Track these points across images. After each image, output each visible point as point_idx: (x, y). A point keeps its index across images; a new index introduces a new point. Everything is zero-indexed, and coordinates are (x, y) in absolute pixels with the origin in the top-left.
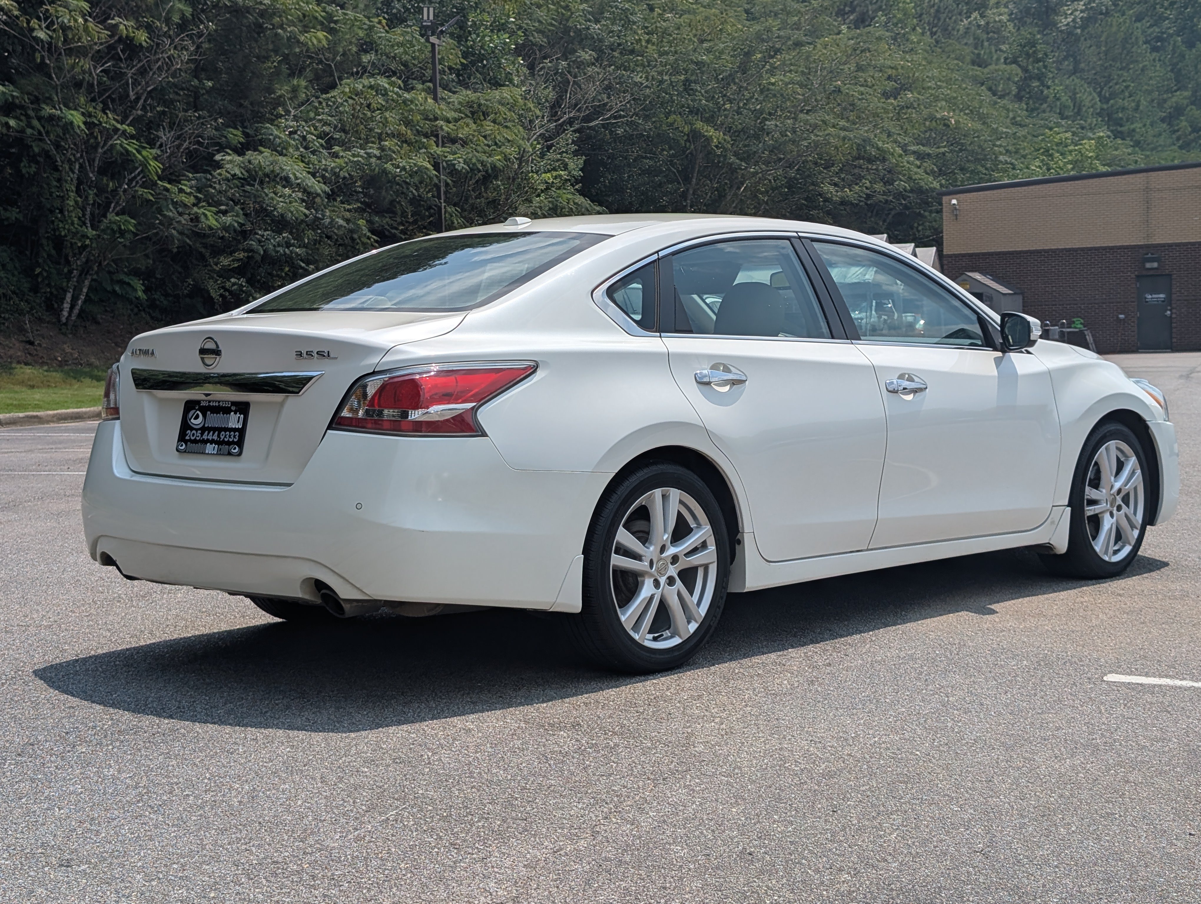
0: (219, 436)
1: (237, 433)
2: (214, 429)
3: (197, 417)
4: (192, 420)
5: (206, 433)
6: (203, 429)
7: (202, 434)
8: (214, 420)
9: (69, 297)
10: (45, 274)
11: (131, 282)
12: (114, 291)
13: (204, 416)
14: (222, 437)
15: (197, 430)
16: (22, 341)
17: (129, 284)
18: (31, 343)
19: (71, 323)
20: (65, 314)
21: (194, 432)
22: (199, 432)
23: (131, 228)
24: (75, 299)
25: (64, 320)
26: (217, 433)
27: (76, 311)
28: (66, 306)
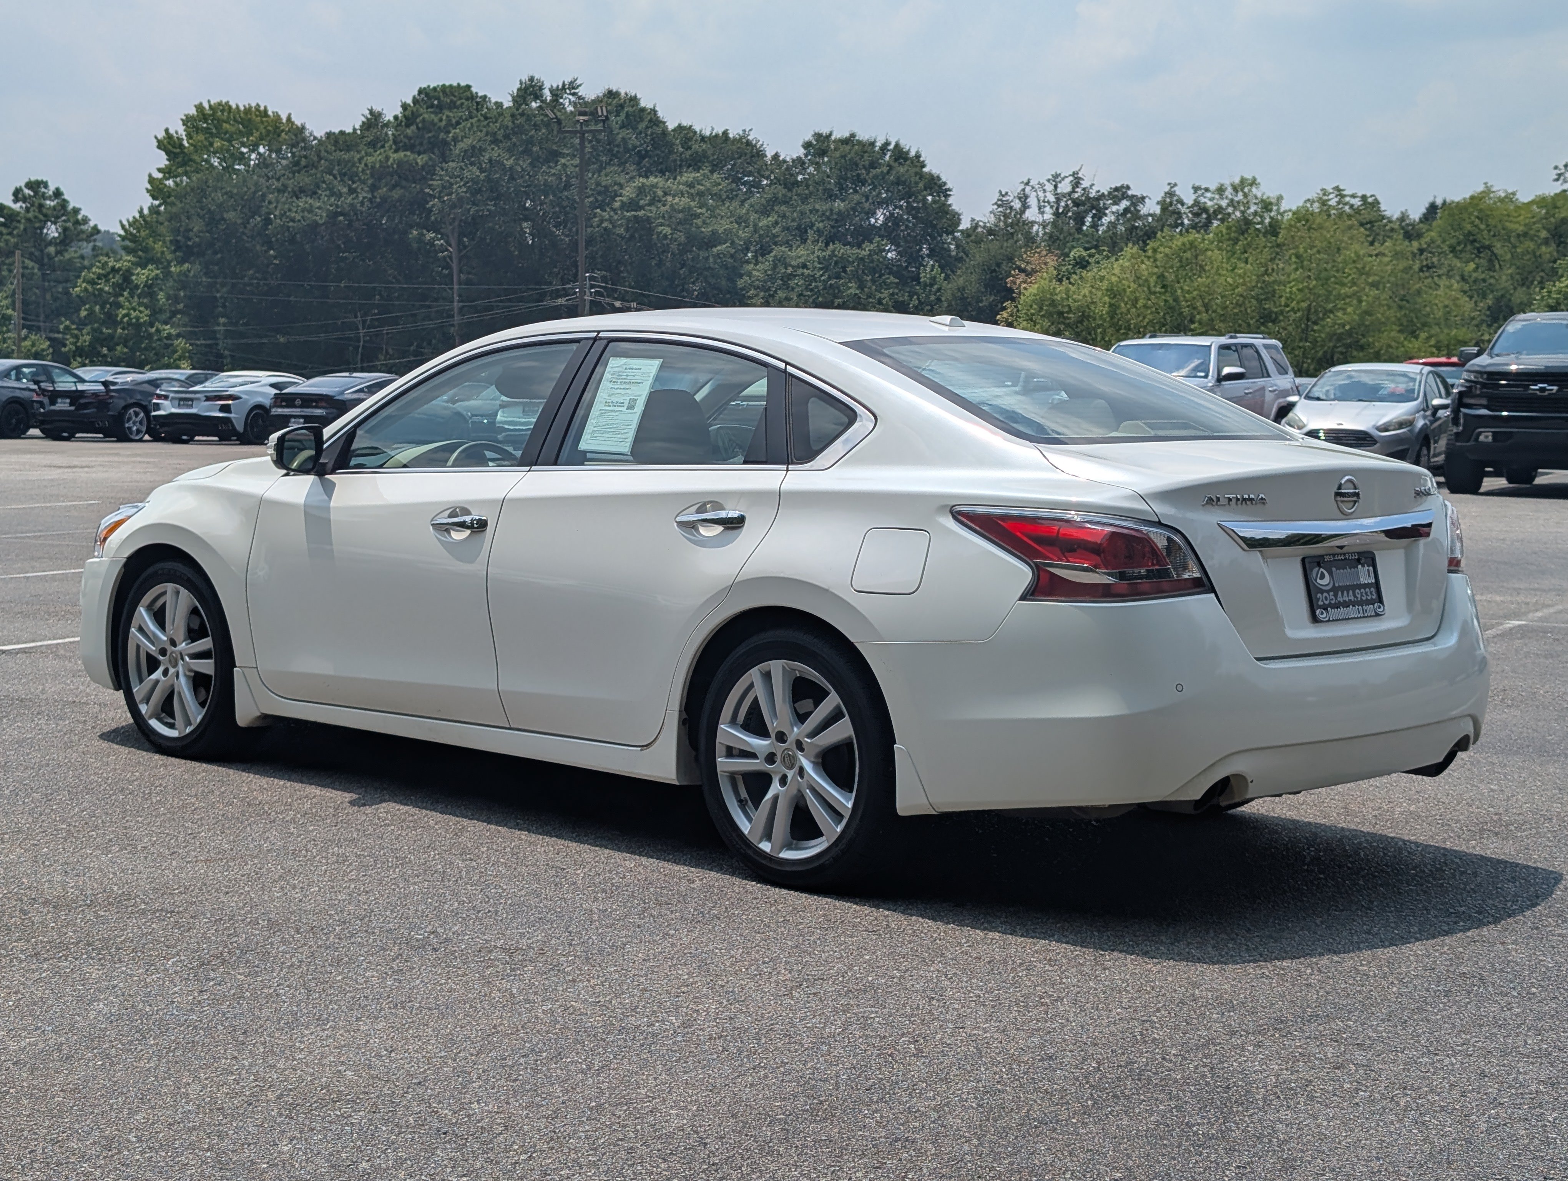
0: (1355, 596)
1: (1372, 589)
2: (1347, 588)
3: (1322, 577)
4: (1319, 581)
5: (1340, 593)
6: (1335, 590)
7: (1336, 596)
8: (1344, 577)
13: (1331, 574)
14: (1359, 596)
15: (1328, 592)
21: (1325, 594)
22: (1331, 593)
26: (1351, 592)
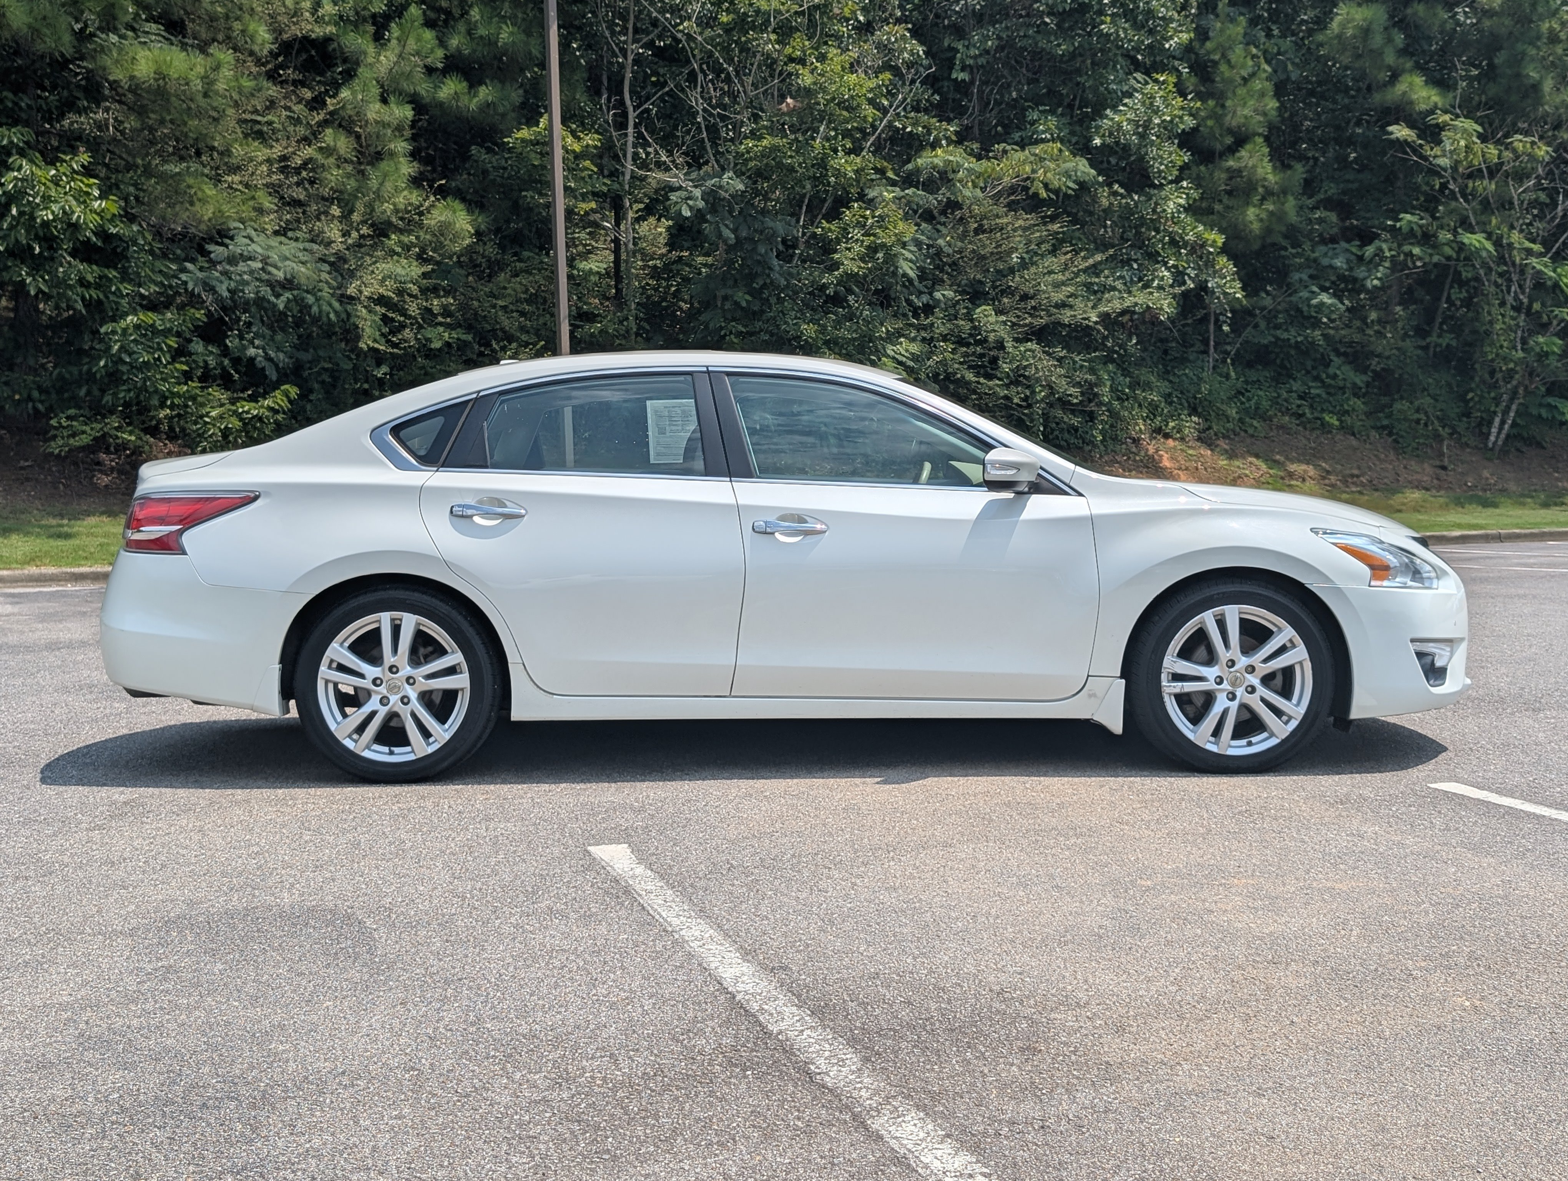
9: (1497, 421)
10: (1477, 399)
11: (1559, 405)
12: (1540, 416)
16: (1436, 466)
17: (1556, 407)
18: (1444, 468)
19: (1497, 449)
20: (1492, 438)
23: (1556, 350)
24: (1503, 422)
25: (1490, 445)
27: (1503, 436)
28: (1494, 430)
